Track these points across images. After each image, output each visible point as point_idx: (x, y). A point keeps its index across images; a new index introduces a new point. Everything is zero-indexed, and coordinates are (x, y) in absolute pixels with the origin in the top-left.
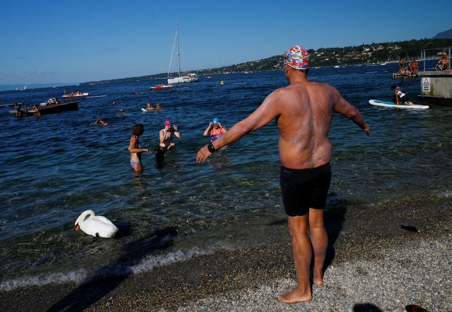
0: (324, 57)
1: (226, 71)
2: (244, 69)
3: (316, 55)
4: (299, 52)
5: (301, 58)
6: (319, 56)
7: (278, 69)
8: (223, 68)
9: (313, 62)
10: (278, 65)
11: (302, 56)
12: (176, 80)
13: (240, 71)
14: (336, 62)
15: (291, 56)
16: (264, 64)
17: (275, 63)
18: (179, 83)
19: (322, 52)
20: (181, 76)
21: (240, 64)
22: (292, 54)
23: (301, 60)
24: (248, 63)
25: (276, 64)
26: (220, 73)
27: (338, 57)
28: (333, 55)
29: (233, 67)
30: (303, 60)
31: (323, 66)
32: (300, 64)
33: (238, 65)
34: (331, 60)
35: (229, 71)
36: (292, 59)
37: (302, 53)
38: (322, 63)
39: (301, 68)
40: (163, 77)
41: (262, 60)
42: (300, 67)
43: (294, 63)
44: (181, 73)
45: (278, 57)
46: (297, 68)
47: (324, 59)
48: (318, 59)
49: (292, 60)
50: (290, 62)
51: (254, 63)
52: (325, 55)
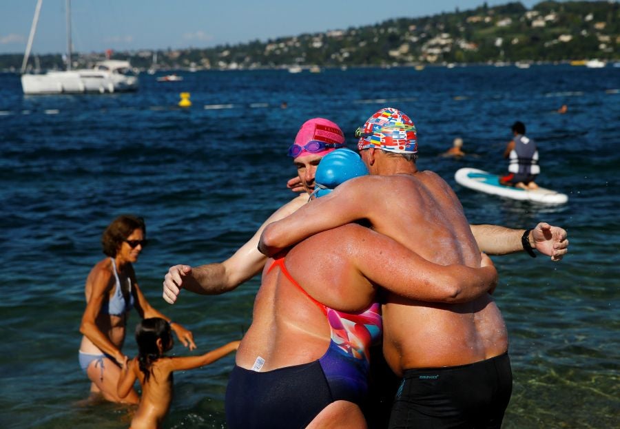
0: (557, 30)
1: (228, 60)
2: (288, 58)
3: (529, 23)
4: (396, 117)
5: (402, 129)
6: (540, 29)
7: (402, 62)
8: (219, 49)
9: (519, 46)
10: (405, 48)
11: (403, 126)
12: (55, 81)
13: (276, 63)
14: (596, 48)
15: (380, 127)
16: (356, 44)
17: (395, 41)
18: (64, 92)
19: (548, 13)
20: (73, 68)
21: (279, 41)
22: (381, 124)
23: (404, 135)
24: (305, 39)
25: (396, 47)
26: (208, 66)
27: (604, 32)
28: (587, 26)
29: (255, 49)
30: (407, 132)
31: (552, 59)
32: (402, 142)
33: (270, 42)
34: (578, 40)
35: (239, 61)
36: (384, 133)
37: (402, 120)
38: (550, 49)
39: (403, 151)
40: (8, 66)
41: (351, 29)
42: (401, 148)
43: (389, 141)
44: (74, 57)
45: (404, 23)
46: (396, 150)
47: (556, 36)
48: (536, 37)
49: (382, 136)
50: (378, 139)
51: (326, 39)
52: (561, 22)
